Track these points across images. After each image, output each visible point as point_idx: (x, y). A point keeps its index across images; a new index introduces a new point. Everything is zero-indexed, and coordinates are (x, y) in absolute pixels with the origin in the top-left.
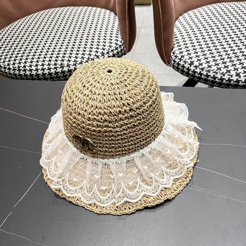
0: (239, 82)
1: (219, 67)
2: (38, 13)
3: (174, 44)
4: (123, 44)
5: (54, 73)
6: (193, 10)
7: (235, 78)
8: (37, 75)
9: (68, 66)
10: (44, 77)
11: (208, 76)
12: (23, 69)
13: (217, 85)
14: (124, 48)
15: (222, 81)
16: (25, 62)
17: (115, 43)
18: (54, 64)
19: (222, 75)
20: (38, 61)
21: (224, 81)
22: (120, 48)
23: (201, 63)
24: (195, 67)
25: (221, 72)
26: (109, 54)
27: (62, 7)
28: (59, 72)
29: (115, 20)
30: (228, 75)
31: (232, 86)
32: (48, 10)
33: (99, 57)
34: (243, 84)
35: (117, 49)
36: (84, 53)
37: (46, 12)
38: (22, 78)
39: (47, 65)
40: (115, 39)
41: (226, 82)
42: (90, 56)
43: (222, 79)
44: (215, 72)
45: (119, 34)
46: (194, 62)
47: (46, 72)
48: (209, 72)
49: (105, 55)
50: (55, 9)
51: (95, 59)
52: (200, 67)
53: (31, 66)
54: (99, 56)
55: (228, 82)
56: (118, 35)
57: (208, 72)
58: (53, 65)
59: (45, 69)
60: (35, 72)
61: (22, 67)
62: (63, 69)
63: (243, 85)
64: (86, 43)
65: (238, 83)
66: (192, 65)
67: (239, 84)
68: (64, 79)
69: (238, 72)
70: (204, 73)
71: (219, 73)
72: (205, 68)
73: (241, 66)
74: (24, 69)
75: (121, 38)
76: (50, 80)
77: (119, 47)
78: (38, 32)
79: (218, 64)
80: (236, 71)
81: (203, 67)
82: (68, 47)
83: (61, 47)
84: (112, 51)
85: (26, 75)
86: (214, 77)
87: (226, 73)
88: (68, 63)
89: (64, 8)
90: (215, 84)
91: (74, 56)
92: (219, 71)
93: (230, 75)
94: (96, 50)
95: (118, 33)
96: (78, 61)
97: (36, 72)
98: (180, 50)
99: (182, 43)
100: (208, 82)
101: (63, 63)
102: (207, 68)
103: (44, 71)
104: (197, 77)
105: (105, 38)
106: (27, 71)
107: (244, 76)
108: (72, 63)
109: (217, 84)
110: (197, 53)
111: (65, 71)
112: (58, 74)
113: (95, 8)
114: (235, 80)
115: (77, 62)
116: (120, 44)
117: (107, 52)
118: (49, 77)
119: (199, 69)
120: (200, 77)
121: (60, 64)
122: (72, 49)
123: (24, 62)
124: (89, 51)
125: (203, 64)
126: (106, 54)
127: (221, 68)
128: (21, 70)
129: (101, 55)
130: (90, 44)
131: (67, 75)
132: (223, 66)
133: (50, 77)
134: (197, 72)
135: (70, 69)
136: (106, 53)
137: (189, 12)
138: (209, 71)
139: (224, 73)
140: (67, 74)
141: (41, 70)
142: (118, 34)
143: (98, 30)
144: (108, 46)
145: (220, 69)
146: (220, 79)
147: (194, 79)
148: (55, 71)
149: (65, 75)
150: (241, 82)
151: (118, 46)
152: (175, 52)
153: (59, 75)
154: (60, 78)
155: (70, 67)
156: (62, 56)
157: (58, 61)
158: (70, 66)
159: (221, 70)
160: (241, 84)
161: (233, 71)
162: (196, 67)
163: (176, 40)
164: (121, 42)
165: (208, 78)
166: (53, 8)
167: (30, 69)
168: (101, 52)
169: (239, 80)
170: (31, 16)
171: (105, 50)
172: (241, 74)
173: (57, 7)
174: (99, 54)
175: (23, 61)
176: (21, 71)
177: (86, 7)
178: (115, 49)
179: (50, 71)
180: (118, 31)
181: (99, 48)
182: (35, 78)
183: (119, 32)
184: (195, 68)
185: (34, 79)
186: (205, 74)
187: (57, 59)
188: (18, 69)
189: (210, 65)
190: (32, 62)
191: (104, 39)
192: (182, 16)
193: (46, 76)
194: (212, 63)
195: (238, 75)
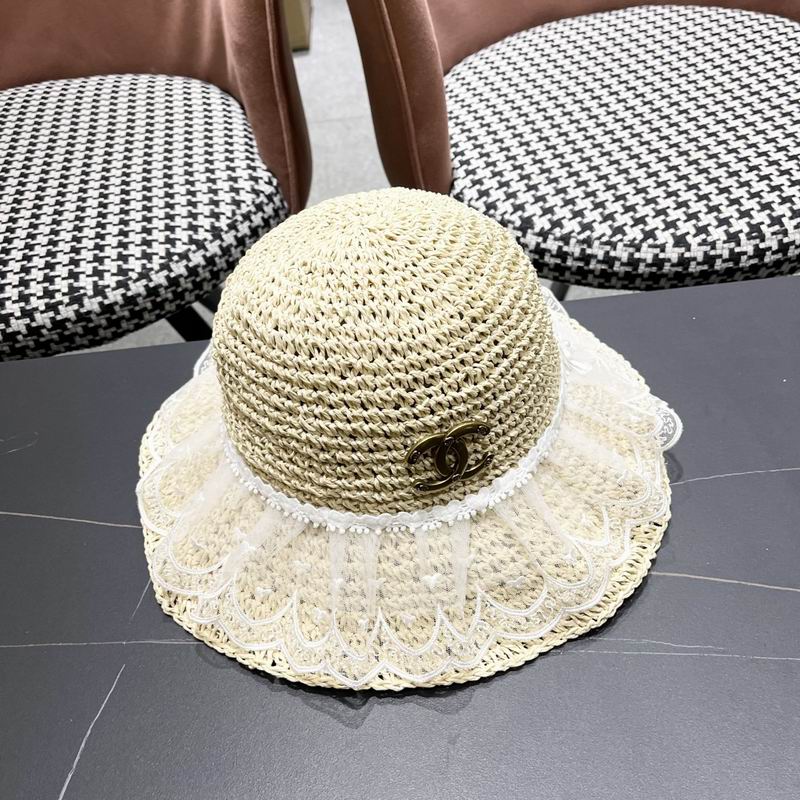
0: (689, 265)
1: (616, 225)
3: (453, 169)
4: (276, 188)
5: (49, 325)
6: (481, 52)
7: (673, 254)
9: (99, 291)
10: (12, 347)
11: (586, 258)
13: (619, 284)
14: (281, 201)
15: (636, 269)
17: (249, 190)
18: (41, 294)
19: (631, 250)
21: (642, 268)
22: (271, 205)
23: (555, 218)
24: (539, 234)
25: (627, 239)
26: (237, 231)
28: (67, 320)
29: (230, 112)
30: (650, 246)
31: (669, 279)
33: (206, 243)
34: (700, 268)
35: (259, 207)
36: (149, 238)
39: (14, 302)
40: (247, 177)
41: (648, 270)
42: (174, 245)
43: (633, 262)
44: (607, 243)
45: (256, 156)
46: (534, 218)
47: (18, 325)
48: (590, 246)
49: (224, 236)
51: (191, 255)
52: (557, 232)
54: (205, 240)
55: (654, 269)
56: (253, 160)
57: (585, 246)
59: (12, 315)
62: (82, 305)
63: (702, 272)
64: (145, 203)
65: (686, 268)
66: (529, 231)
67: (690, 270)
68: (90, 341)
69: (679, 233)
70: (574, 249)
71: (620, 245)
72: (573, 235)
73: (685, 213)
75: (268, 170)
76: (36, 353)
77: (266, 201)
79: (611, 217)
80: (672, 230)
81: (565, 231)
82: (81, 225)
83: (54, 226)
84: (247, 217)
86: (609, 260)
87: (642, 241)
88: (95, 284)
89: (30, 87)
90: (614, 281)
91: (111, 252)
92: (619, 237)
93: (656, 246)
94: (190, 223)
95: (252, 153)
96: (133, 270)
98: (478, 187)
99: (478, 164)
100: (590, 277)
101: (76, 285)
102: (579, 233)
103: (8, 325)
104: (552, 267)
105: (212, 177)
107: (700, 245)
108: (110, 280)
109: (619, 279)
110: (535, 187)
111: (89, 312)
112: (66, 329)
113: (144, 79)
114: (675, 260)
115: (130, 274)
116: (269, 189)
117: (228, 225)
118: (31, 343)
119: (556, 239)
120: (563, 264)
121: (66, 290)
122: (99, 230)
124: (163, 228)
125: (563, 221)
126: (226, 232)
127: (624, 228)
129: (209, 236)
130: (162, 204)
131: (100, 326)
132: (627, 219)
133: (36, 341)
134: (549, 251)
135: (106, 302)
136: (225, 228)
137: (471, 59)
138: (588, 242)
139: (637, 242)
140: (97, 323)
142: (251, 156)
143: (178, 153)
144: (229, 201)
145: (619, 230)
146: (628, 264)
148: (52, 319)
149: (91, 325)
150: (693, 264)
151: (262, 198)
152: (461, 193)
153: (68, 329)
154: (73, 342)
155: (106, 297)
156: (66, 261)
157: (57, 280)
158: (107, 290)
159: (624, 234)
160: (694, 271)
161: (664, 230)
162: (544, 234)
163: (456, 155)
164: (270, 183)
165: (588, 264)
168: (208, 228)
169: (687, 258)
171: (221, 216)
172: (689, 238)
174: (201, 235)
177: (111, 79)
178: (253, 209)
179: (33, 320)
180: (252, 147)
181: (197, 214)
183: (255, 150)
184: (540, 239)
186: (577, 254)
187: (52, 274)
189: (585, 221)
191: (209, 180)
192: (451, 73)
193: (17, 341)
194: (591, 216)
195: (680, 241)
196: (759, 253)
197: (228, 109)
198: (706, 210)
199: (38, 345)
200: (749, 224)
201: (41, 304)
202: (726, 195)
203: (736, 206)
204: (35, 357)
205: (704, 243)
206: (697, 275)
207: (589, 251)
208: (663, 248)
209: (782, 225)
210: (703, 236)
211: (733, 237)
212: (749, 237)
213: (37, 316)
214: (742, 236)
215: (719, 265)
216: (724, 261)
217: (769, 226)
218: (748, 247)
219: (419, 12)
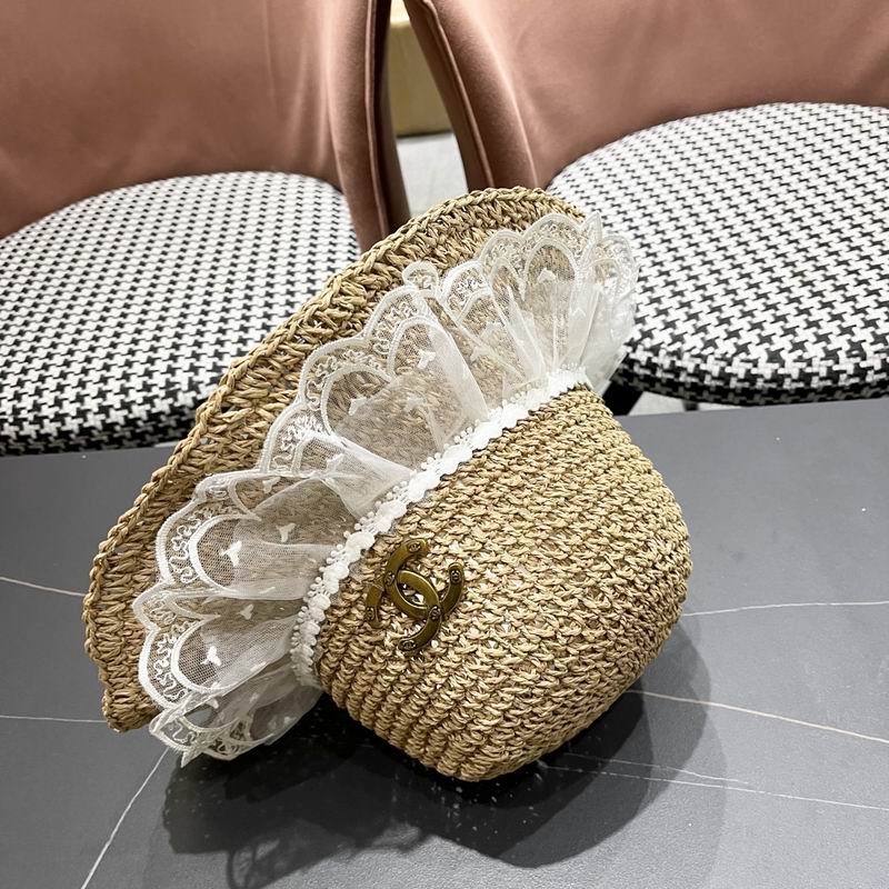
0: (783, 382)
1: (708, 337)
2: (67, 209)
5: (145, 417)
7: (766, 369)
8: (85, 431)
9: (193, 386)
10: (110, 437)
11: (675, 370)
12: (31, 417)
13: (712, 398)
15: (728, 383)
16: (38, 392)
18: (140, 387)
19: (723, 364)
20: (82, 384)
21: (733, 383)
23: (646, 328)
24: (629, 344)
25: (718, 353)
27: (150, 180)
28: (162, 413)
29: (338, 212)
30: (742, 361)
31: (764, 396)
32: (103, 197)
34: (795, 385)
36: (245, 336)
37: (95, 206)
38: (31, 447)
39: (116, 394)
41: (740, 385)
43: (725, 377)
44: (698, 356)
47: (117, 416)
48: (680, 358)
50: (124, 190)
52: (648, 343)
53: (58, 402)
55: (747, 385)
56: (354, 261)
57: (675, 358)
58: (139, 391)
59: (111, 406)
60: (75, 421)
61: (29, 411)
62: (176, 400)
63: (798, 390)
64: (246, 301)
65: (781, 385)
67: (785, 387)
69: (773, 348)
70: (663, 360)
71: (711, 359)
72: (663, 346)
73: (782, 327)
74: (36, 417)
76: (132, 443)
78: (75, 279)
79: (703, 329)
80: (766, 345)
81: (655, 342)
82: (184, 321)
83: (160, 322)
85: (42, 437)
86: (699, 374)
87: (734, 355)
88: (190, 380)
89: (156, 184)
90: (705, 394)
91: (208, 349)
92: (710, 350)
93: (748, 361)
95: (354, 254)
96: (226, 367)
97: (80, 420)
100: (681, 389)
101: (172, 380)
102: (669, 345)
103: (108, 416)
104: (642, 378)
105: (313, 277)
106: (46, 421)
107: (795, 361)
108: (204, 376)
109: (711, 393)
111: (182, 407)
112: (160, 421)
113: (263, 176)
114: (768, 376)
115: (223, 370)
118: (128, 434)
119: (645, 350)
120: (652, 376)
121: (163, 384)
122: (200, 327)
123: (32, 392)
124: (260, 327)
125: (653, 332)
127: (717, 341)
128: (25, 419)
130: (262, 303)
132: (721, 332)
133: (133, 432)
134: (638, 362)
135: (199, 397)
137: (585, 159)
138: (678, 354)
139: (728, 356)
141: (96, 414)
142: (353, 257)
143: (283, 253)
145: (711, 343)
146: (719, 378)
147: (630, 384)
148: (148, 412)
149: (184, 419)
150: (787, 381)
154: (166, 433)
155: (198, 392)
156: (167, 357)
157: (155, 374)
158: (200, 386)
159: (716, 347)
160: (789, 388)
161: (757, 345)
162: (633, 344)
165: (678, 376)
166: (118, 188)
167: (57, 414)
169: (781, 375)
170: (42, 222)
172: (783, 354)
173: (133, 185)
175: (29, 388)
176: (25, 424)
177: (232, 176)
179: (130, 412)
180: (355, 247)
182: (78, 442)
183: (358, 251)
184: (630, 349)
185: (75, 448)
186: (666, 366)
187: (152, 368)
188: (15, 419)
189: (677, 332)
190: (60, 388)
191: (310, 280)
192: (562, 174)
193: (115, 432)
194: (684, 327)
195: (774, 357)
196: (861, 372)
197: (338, 208)
198: (805, 325)
199: (135, 436)
200: (849, 341)
201: (139, 397)
202: (828, 309)
203: (838, 322)
204: (130, 447)
205: (800, 359)
206: (792, 392)
207: (678, 364)
208: (755, 363)
209: (886, 343)
210: (799, 352)
211: (832, 355)
212: (849, 355)
213: (135, 408)
214: (842, 354)
215: (815, 383)
216: (822, 379)
217: (872, 344)
218: (847, 365)
219: (510, 126)
